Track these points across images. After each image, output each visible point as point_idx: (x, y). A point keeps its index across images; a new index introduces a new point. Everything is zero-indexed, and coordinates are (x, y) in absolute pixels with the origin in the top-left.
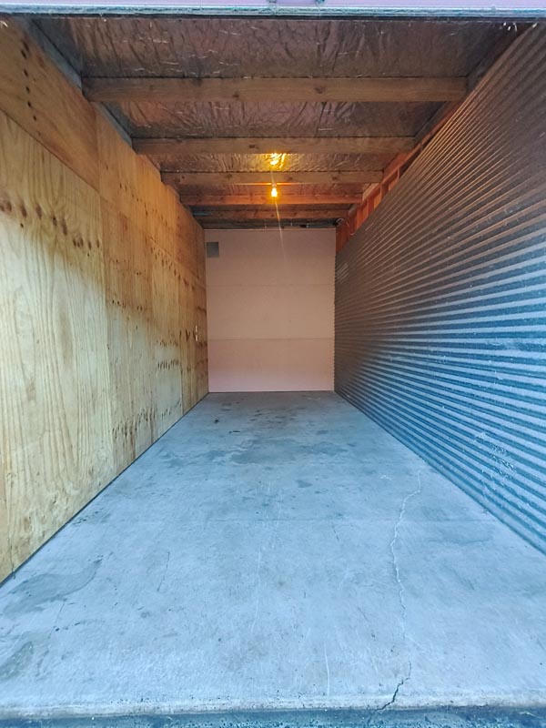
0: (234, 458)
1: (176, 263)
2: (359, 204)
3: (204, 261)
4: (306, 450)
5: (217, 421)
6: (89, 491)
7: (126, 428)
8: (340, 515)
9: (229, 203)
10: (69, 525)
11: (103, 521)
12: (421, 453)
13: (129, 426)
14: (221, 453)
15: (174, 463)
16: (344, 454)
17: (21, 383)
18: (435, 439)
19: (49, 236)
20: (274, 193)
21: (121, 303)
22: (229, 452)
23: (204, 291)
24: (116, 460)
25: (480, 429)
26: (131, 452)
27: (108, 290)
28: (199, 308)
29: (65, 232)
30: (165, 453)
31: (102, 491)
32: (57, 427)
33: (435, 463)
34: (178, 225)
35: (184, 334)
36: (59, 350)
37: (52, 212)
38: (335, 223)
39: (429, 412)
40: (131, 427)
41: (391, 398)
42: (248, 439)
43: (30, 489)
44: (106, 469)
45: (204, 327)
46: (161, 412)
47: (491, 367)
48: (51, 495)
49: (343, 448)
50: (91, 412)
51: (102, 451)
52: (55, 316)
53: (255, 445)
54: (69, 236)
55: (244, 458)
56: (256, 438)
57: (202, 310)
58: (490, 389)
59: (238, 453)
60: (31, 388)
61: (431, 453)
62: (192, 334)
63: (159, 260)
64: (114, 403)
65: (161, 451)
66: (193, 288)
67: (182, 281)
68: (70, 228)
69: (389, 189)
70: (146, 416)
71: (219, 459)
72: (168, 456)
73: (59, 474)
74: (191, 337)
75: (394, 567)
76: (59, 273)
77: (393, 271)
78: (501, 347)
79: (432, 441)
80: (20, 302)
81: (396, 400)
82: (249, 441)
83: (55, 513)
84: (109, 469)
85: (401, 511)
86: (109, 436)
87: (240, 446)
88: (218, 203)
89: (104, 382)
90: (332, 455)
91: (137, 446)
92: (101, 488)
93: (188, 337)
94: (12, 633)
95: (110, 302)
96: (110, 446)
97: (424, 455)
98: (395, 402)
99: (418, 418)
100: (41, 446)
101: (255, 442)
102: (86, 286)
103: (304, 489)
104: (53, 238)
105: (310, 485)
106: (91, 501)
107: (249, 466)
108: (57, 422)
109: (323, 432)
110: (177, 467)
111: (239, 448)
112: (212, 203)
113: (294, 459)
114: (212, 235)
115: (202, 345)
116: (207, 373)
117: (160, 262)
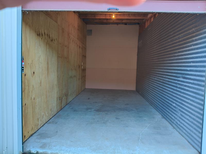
0: (95, 110)
1: (77, 40)
2: (146, 19)
3: (86, 37)
4: (120, 109)
5: (89, 99)
6: (50, 116)
7: (60, 98)
8: (127, 127)
9: (97, 18)
10: (46, 124)
11: (56, 124)
12: (160, 112)
13: (61, 97)
14: (91, 109)
15: (75, 111)
16: (133, 111)
17: (39, 81)
18: (164, 107)
19: (46, 40)
20: (114, 17)
21: (61, 57)
22: (93, 109)
23: (85, 49)
24: (57, 107)
25: (174, 103)
26: (60, 106)
27: (58, 53)
28: (84, 55)
29: (49, 38)
30: (71, 108)
31: (53, 117)
32: (45, 94)
33: (164, 115)
34: (78, 26)
35: (78, 66)
36: (46, 72)
37: (47, 33)
38: (138, 24)
39: (163, 98)
40: (61, 98)
41: (153, 93)
42: (100, 105)
43: (39, 111)
44: (54, 110)
45: (85, 63)
46: (70, 94)
47: (177, 83)
48: (43, 114)
49: (134, 110)
50: (52, 91)
51: (54, 104)
52: (46, 63)
53: (102, 107)
54: (50, 39)
55: (98, 110)
56: (102, 105)
57: (84, 57)
58: (176, 90)
59: (96, 109)
60: (41, 83)
61: (163, 112)
62: (81, 66)
63: (72, 40)
64: (57, 89)
65: (70, 107)
66: (82, 48)
67: (78, 47)
68: (51, 36)
69: (156, 16)
70: (65, 94)
71: (90, 110)
72: (72, 109)
73: (44, 108)
74: (80, 67)
75: (139, 138)
76: (48, 50)
77: (155, 47)
78: (179, 77)
79: (163, 108)
80: (40, 59)
81: (154, 94)
82: (101, 105)
83: (43, 119)
84: (55, 110)
85: (147, 127)
86: (55, 99)
87: (97, 107)
88: (93, 18)
89: (56, 82)
90: (129, 111)
91: (62, 104)
92: (53, 115)
93: (79, 67)
94: (41, 142)
95: (58, 57)
96: (55, 102)
97: (161, 113)
98: (154, 95)
99: (160, 100)
100: (42, 99)
101: (102, 106)
102: (53, 53)
103: (117, 120)
104: (47, 40)
105: (120, 119)
106: (50, 119)
107: (100, 113)
108: (45, 93)
109: (128, 104)
110: (76, 112)
111: (97, 108)
112: (91, 18)
113: (115, 112)
114: (90, 27)
115: (84, 70)
116: (85, 81)
117: (72, 41)
